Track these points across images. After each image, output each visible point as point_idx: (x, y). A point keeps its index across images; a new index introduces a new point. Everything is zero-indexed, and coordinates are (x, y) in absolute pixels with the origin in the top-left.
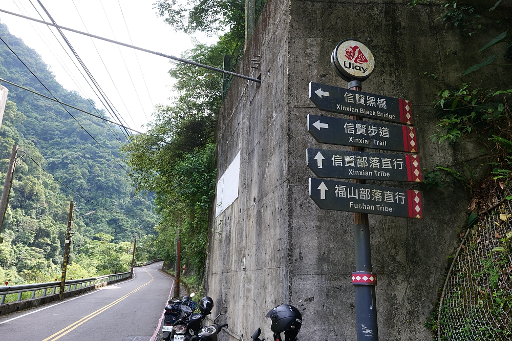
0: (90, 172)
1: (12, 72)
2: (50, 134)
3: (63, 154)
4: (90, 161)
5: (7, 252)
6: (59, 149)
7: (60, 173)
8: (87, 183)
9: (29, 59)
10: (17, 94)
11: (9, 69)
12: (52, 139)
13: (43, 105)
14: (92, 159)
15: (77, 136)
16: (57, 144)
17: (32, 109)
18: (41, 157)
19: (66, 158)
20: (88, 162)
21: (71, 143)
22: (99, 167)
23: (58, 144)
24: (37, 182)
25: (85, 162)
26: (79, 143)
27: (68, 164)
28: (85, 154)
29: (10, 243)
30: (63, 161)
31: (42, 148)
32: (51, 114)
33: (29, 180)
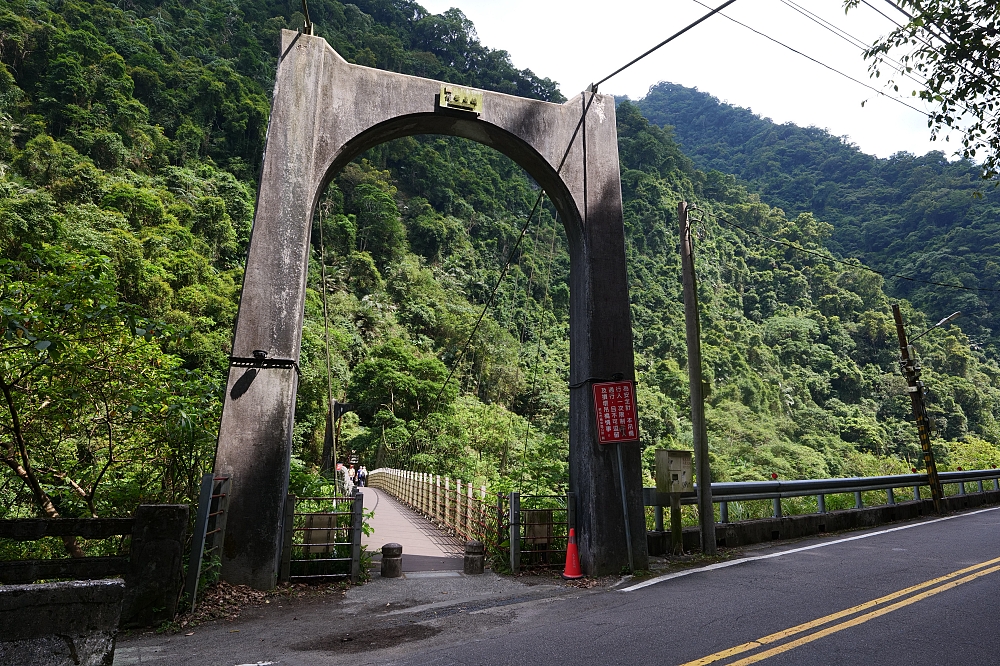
0: (979, 275)
1: (795, 175)
2: (882, 237)
3: (914, 261)
4: (972, 255)
5: (874, 433)
6: (904, 256)
7: (920, 293)
8: (980, 296)
9: (811, 144)
10: (813, 201)
11: (790, 172)
12: (887, 244)
13: (854, 199)
14: (973, 250)
15: (929, 222)
16: (899, 250)
17: (841, 212)
18: (876, 277)
19: (923, 265)
20: (968, 260)
21: (922, 238)
22: (994, 260)
23: (900, 248)
24: (883, 316)
25: (962, 261)
26: (938, 233)
27: (931, 274)
28: (956, 248)
29: (875, 419)
30: (919, 272)
31: (876, 263)
32: (872, 206)
33: (869, 316)
